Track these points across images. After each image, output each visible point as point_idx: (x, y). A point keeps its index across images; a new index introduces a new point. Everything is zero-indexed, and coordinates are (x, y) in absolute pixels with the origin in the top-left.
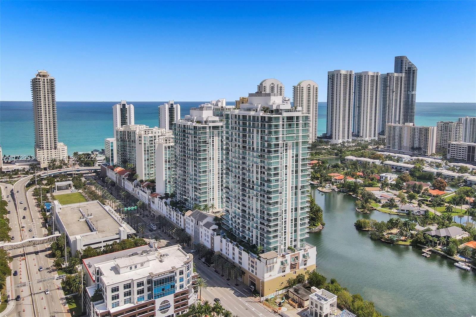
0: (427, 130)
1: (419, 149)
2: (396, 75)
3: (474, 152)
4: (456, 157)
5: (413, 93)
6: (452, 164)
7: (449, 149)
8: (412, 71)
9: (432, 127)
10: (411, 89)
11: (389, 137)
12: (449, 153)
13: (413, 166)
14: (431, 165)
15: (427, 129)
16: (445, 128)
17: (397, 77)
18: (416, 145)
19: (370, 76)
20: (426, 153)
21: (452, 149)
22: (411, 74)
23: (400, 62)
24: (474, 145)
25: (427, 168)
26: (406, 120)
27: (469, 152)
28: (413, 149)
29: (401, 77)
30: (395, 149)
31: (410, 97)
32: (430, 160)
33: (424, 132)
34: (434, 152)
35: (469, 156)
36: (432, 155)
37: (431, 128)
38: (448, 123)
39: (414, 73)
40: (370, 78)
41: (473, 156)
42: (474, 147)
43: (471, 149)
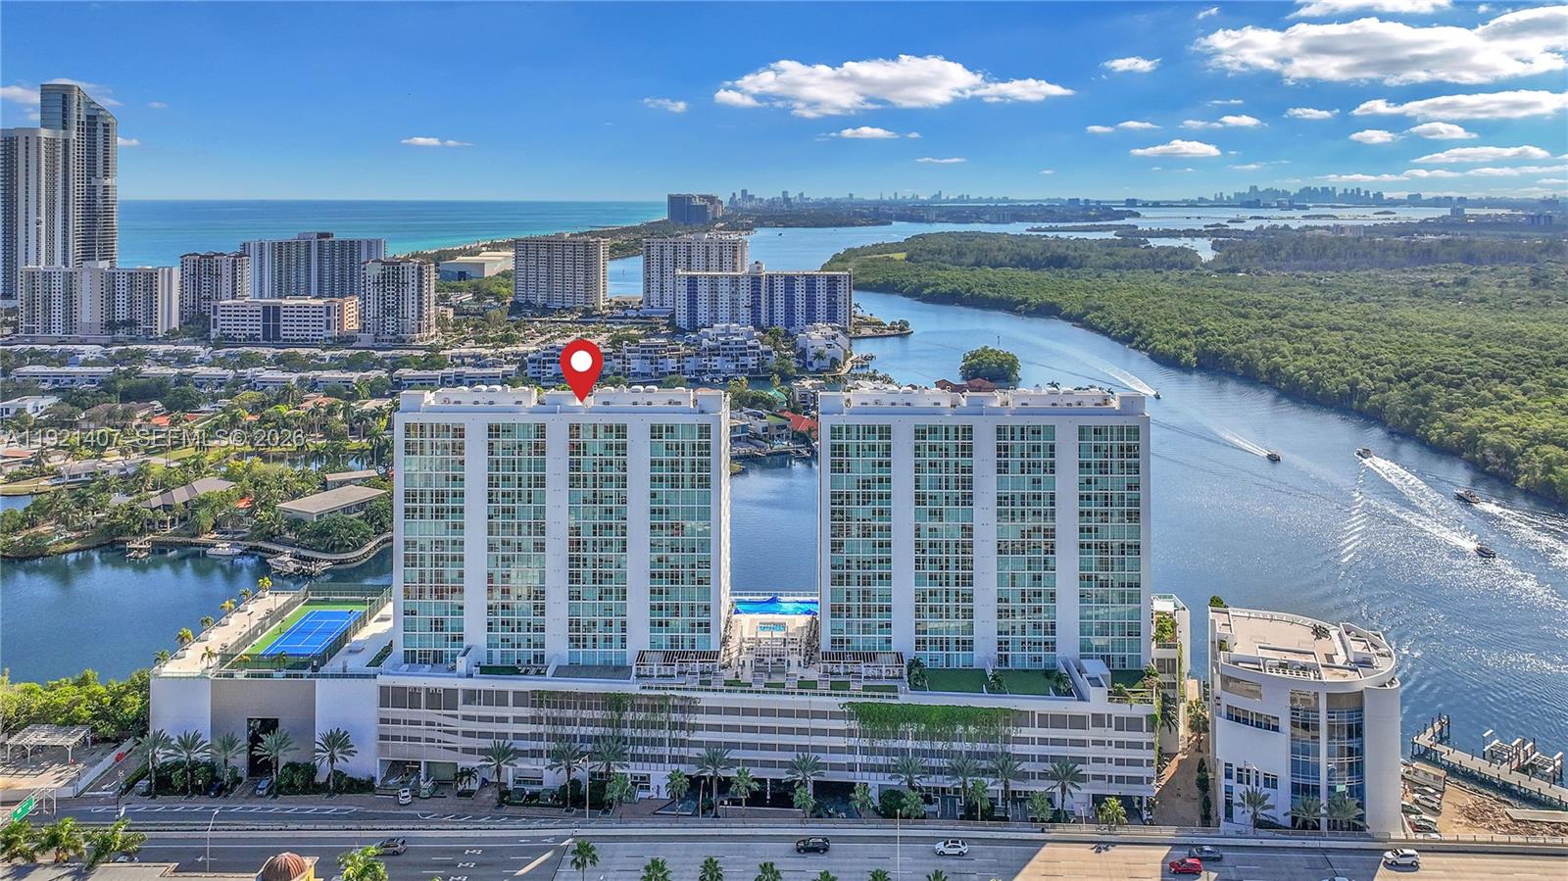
0: (151, 277)
1: (131, 323)
2: (45, 133)
3: (277, 319)
5: (109, 182)
6: (222, 352)
7: (215, 317)
8: (100, 126)
9: (166, 269)
10: (100, 172)
12: (215, 327)
13: (110, 369)
14: (160, 361)
15: (152, 274)
16: (203, 271)
17: (52, 142)
18: (122, 314)
20: (151, 334)
21: (223, 318)
22: (100, 133)
23: (58, 101)
24: (276, 303)
25: (151, 370)
26: (88, 255)
27: (266, 319)
28: (111, 326)
29: (66, 142)
30: (53, 334)
31: (100, 192)
32: (161, 349)
33: (146, 282)
34: (175, 324)
35: (266, 328)
36: (171, 336)
37: (163, 272)
38: (212, 257)
39: (106, 131)
41: (277, 328)
42: (277, 309)
43: (271, 314)
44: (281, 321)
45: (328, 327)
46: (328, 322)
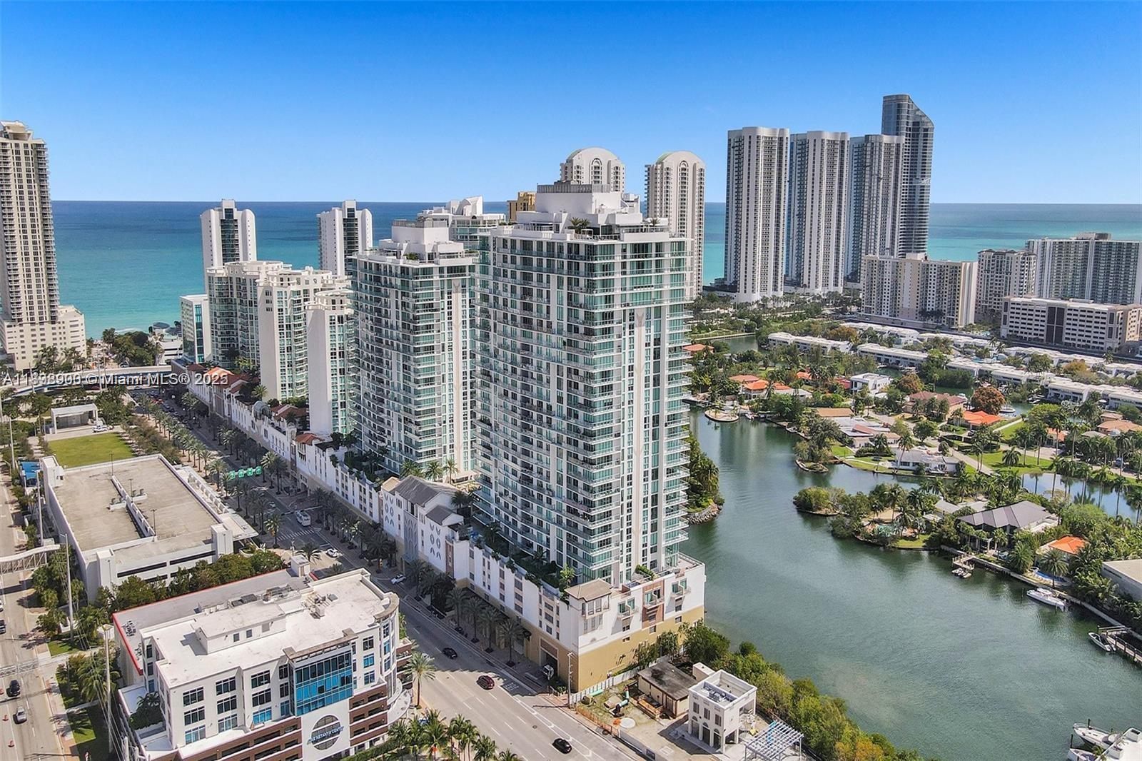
0: (956, 269)
1: (938, 314)
2: (886, 139)
3: (1061, 322)
4: (1022, 333)
5: (924, 182)
6: (1013, 350)
7: (1005, 313)
8: (922, 132)
9: (968, 264)
10: (919, 174)
11: (870, 286)
12: (1005, 323)
13: (925, 355)
14: (965, 351)
16: (996, 266)
17: (889, 146)
18: (932, 306)
19: (826, 142)
20: (953, 323)
21: (1012, 315)
22: (921, 137)
23: (894, 110)
24: (1061, 305)
25: (957, 361)
26: (907, 248)
27: (1050, 320)
28: (924, 314)
29: (898, 145)
30: (883, 316)
31: (918, 191)
32: (962, 340)
33: (951, 274)
34: (971, 321)
35: (1050, 329)
36: (968, 328)
37: (966, 265)
38: (1004, 254)
39: (926, 135)
40: (826, 147)
41: (1060, 331)
42: (1061, 310)
43: (1056, 315)
44: (1065, 323)
45: (1110, 336)
46: (1111, 329)
